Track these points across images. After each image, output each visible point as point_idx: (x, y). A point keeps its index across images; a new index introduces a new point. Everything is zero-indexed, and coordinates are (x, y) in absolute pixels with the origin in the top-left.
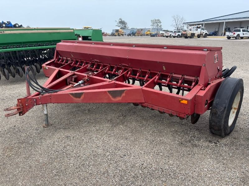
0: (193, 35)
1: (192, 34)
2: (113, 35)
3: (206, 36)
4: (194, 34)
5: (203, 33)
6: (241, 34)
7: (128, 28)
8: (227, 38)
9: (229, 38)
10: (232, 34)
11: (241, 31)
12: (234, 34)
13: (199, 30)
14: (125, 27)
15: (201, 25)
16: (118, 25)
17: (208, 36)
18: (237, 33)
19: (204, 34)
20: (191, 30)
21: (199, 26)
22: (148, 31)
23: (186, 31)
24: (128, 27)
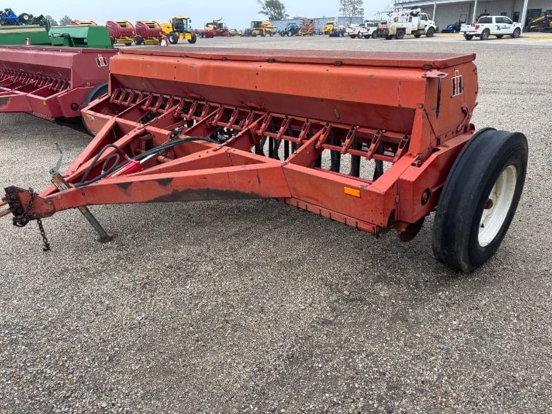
0: (400, 33)
1: (398, 29)
2: (249, 33)
3: (431, 32)
4: (404, 29)
5: (426, 26)
6: (493, 27)
7: (287, 18)
8: (464, 38)
9: (469, 37)
10: (473, 28)
11: (494, 20)
12: (477, 27)
13: (415, 20)
14: (280, 14)
15: (419, 10)
16: (265, 11)
17: (435, 35)
18: (483, 27)
19: (427, 29)
20: (395, 21)
21: (414, 11)
22: (328, 24)
23: (386, 23)
24: (286, 15)
